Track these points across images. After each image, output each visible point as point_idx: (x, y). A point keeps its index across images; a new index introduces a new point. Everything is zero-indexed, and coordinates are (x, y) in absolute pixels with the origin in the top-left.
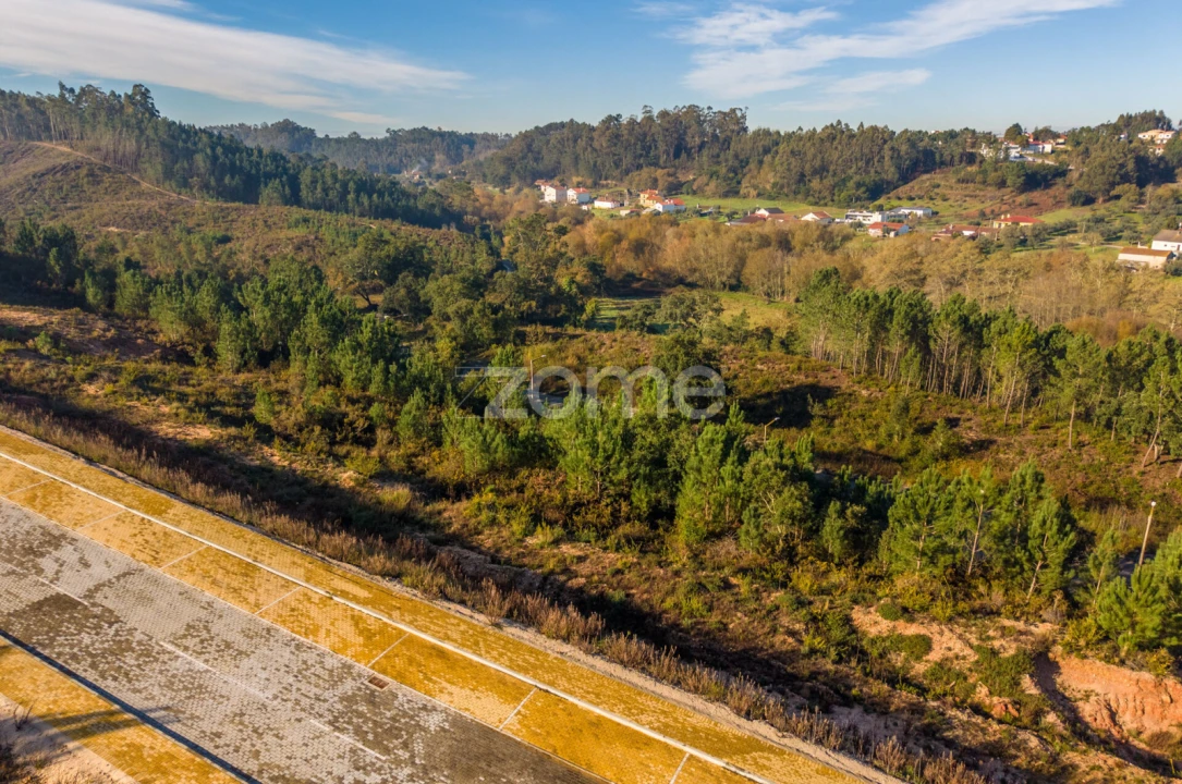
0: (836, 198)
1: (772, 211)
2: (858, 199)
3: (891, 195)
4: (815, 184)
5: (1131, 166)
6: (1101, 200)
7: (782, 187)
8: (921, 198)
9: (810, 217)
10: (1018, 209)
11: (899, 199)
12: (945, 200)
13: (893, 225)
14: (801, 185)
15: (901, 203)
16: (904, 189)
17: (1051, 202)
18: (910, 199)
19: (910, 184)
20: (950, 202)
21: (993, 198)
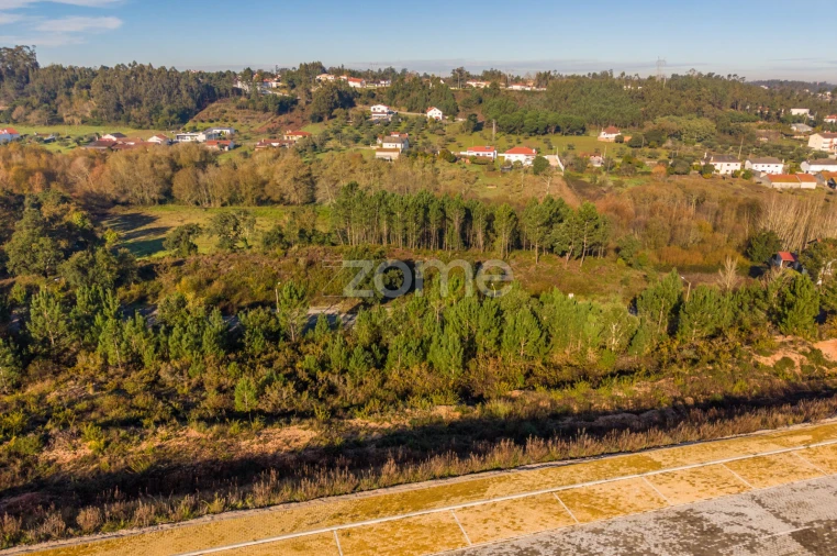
0: (154, 122)
1: (118, 135)
2: (173, 123)
3: (195, 118)
4: (134, 112)
5: (337, 97)
6: (326, 118)
7: (102, 114)
8: (218, 120)
9: (154, 139)
10: (284, 126)
11: (203, 121)
12: (235, 121)
13: (223, 142)
14: (120, 113)
15: (207, 124)
16: (202, 114)
17: (300, 121)
18: (211, 121)
19: (205, 111)
20: (239, 123)
21: (265, 119)
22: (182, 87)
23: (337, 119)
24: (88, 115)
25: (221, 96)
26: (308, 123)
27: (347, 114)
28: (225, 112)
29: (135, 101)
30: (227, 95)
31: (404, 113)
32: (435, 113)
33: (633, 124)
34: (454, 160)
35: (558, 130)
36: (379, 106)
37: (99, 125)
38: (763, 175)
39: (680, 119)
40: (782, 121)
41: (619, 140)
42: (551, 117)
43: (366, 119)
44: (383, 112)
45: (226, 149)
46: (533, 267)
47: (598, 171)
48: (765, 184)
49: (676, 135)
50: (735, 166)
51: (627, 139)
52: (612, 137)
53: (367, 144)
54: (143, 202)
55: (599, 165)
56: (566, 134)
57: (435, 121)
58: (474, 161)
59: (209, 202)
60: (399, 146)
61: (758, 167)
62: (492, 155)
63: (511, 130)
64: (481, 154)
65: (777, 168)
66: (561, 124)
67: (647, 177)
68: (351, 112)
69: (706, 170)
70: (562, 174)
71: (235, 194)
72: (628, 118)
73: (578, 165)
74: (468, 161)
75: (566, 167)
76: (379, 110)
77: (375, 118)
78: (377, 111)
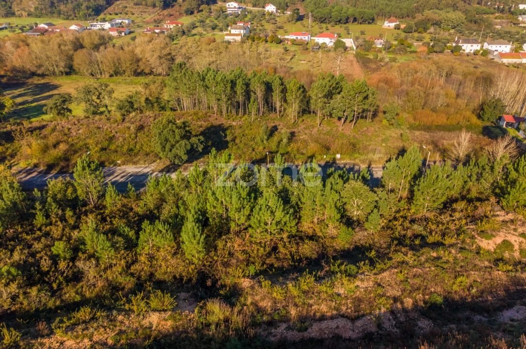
0: (77, 15)
1: (49, 25)
2: (90, 15)
3: (105, 12)
4: (63, 7)
6: (196, 12)
7: (42, 10)
8: (121, 13)
9: (73, 27)
10: (167, 18)
11: (110, 14)
12: (133, 14)
13: (121, 29)
14: (54, 8)
15: (113, 16)
16: (110, 9)
17: (178, 13)
18: (117, 14)
19: (112, 7)
20: (136, 15)
21: (153, 13)
23: (204, 12)
24: (32, 10)
26: (183, 16)
27: (210, 9)
28: (126, 7)
31: (250, 8)
32: (271, 8)
33: (408, 16)
34: (280, 42)
35: (355, 20)
36: (232, 3)
37: (40, 17)
38: (496, 53)
39: (441, 12)
40: (512, 13)
41: (397, 28)
42: (351, 11)
43: (223, 12)
44: (235, 8)
45: (123, 34)
46: (315, 130)
47: (380, 51)
48: (496, 60)
49: (437, 24)
50: (476, 47)
51: (403, 26)
52: (392, 25)
53: (221, 30)
54: (54, 74)
55: (381, 46)
56: (361, 23)
57: (271, 14)
58: (294, 43)
59: (101, 74)
60: (242, 32)
61: (493, 47)
62: (306, 38)
63: (322, 20)
64: (299, 37)
65: (506, 48)
66: (357, 16)
67: (414, 55)
68: (213, 7)
69: (456, 50)
70: (354, 52)
71: (118, 68)
72: (405, 11)
73: (366, 46)
74: (289, 42)
75: (357, 47)
77: (229, 11)
78: (231, 6)
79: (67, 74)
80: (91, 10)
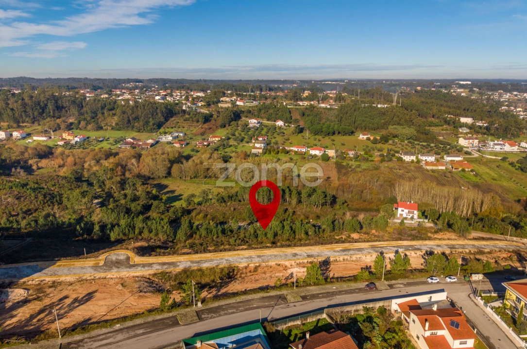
0: (145, 129)
1: (133, 139)
2: (154, 129)
3: (164, 126)
4: (136, 124)
5: (232, 115)
6: (227, 125)
7: (120, 125)
8: (175, 127)
9: (150, 141)
10: (208, 131)
11: (168, 128)
12: (184, 128)
13: (182, 143)
14: (129, 124)
15: (171, 130)
16: (168, 124)
17: (215, 127)
18: (172, 128)
19: (168, 122)
20: (186, 128)
21: (198, 126)
22: (158, 111)
23: (233, 127)
24: (114, 125)
25: (176, 114)
26: (219, 129)
27: (238, 124)
28: (178, 122)
29: (137, 119)
30: (179, 113)
31: (265, 122)
32: (280, 123)
34: (288, 152)
35: (339, 133)
36: (253, 120)
37: (120, 130)
38: (424, 162)
39: (400, 128)
40: (455, 126)
41: (368, 140)
42: (336, 127)
43: (247, 126)
44: (255, 123)
45: (184, 146)
47: (351, 159)
48: (424, 167)
50: (413, 158)
51: (372, 138)
52: (365, 137)
53: (248, 142)
54: (159, 177)
55: (352, 156)
56: (343, 135)
57: (280, 128)
58: (296, 153)
59: (186, 177)
60: (262, 145)
62: (304, 150)
63: (316, 133)
64: (300, 149)
65: (431, 159)
66: (340, 130)
67: (372, 163)
69: (399, 160)
70: (335, 161)
71: (196, 174)
72: (376, 125)
73: (342, 156)
74: (293, 153)
76: (253, 122)
77: (251, 125)
78: (252, 122)
79: (166, 177)
80: (155, 126)
